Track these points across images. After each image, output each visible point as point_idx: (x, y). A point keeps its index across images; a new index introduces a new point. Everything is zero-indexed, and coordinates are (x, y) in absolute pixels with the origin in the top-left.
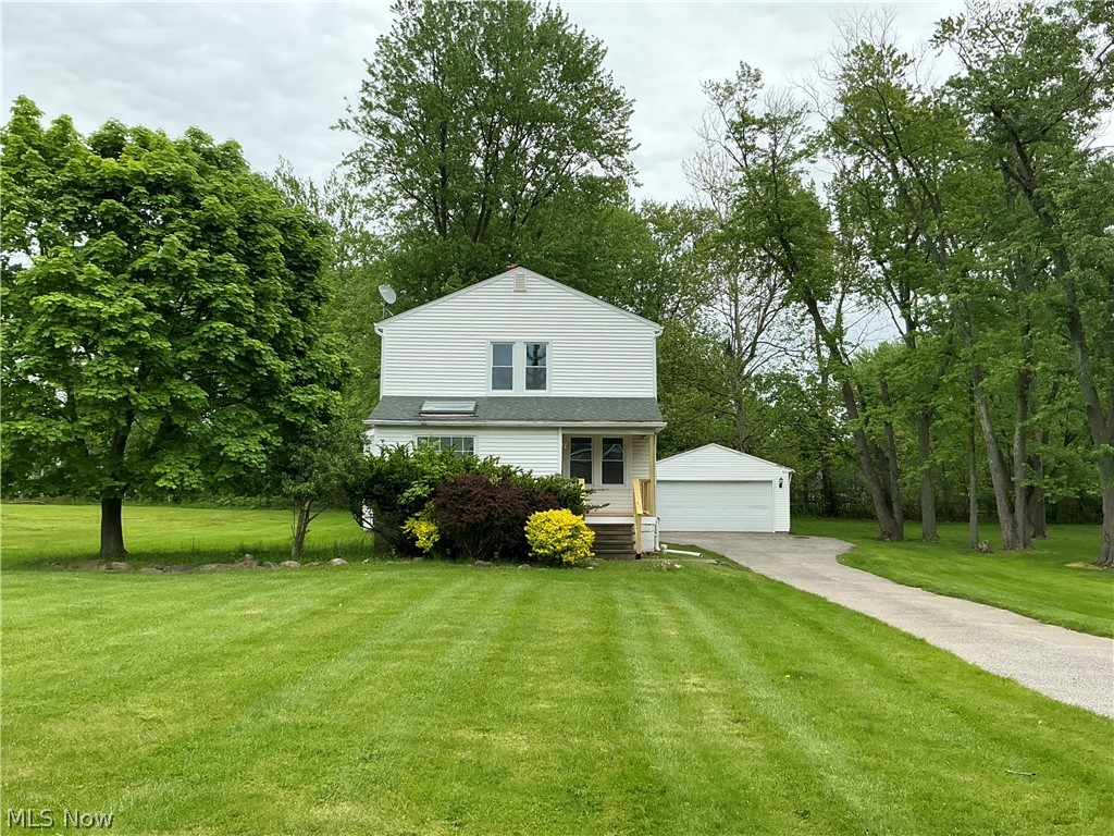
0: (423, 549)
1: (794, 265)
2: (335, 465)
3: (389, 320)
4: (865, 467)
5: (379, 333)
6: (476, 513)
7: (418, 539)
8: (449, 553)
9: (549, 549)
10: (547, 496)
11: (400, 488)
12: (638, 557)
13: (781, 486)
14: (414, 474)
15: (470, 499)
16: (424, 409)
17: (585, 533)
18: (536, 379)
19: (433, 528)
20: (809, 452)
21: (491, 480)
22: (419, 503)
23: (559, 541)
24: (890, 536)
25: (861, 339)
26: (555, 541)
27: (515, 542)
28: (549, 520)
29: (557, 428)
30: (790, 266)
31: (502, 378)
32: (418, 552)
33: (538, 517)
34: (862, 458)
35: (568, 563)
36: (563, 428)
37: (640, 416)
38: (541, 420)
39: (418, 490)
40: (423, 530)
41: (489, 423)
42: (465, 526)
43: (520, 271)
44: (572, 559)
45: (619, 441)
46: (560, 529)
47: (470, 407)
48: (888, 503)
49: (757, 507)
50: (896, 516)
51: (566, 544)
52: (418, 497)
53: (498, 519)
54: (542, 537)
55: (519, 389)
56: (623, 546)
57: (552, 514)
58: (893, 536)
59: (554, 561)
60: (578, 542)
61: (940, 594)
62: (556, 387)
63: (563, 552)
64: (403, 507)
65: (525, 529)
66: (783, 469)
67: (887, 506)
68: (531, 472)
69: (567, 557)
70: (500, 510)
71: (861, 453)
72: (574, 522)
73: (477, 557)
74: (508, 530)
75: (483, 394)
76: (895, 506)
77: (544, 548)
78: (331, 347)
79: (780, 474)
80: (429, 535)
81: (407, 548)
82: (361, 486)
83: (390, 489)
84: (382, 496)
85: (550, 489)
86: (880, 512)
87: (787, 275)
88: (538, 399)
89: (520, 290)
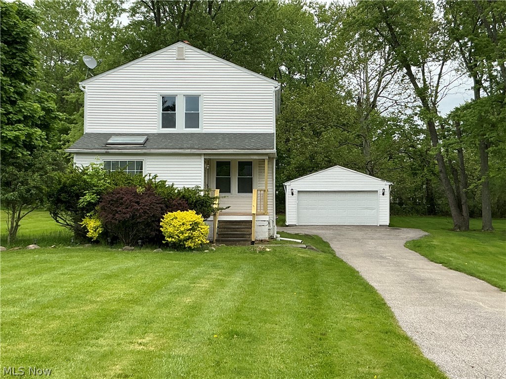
0: (92, 238)
1: (396, 42)
2: (34, 180)
3: (91, 80)
4: (444, 180)
5: (83, 89)
6: (125, 213)
7: (88, 232)
8: (109, 241)
9: (175, 238)
10: (180, 201)
11: (78, 195)
12: (253, 243)
13: (383, 194)
14: (88, 186)
15: (121, 204)
16: (109, 141)
17: (202, 227)
18: (193, 119)
19: (98, 223)
20: (417, 171)
21: (138, 190)
22: (90, 206)
23: (182, 233)
24: (460, 228)
25: (445, 93)
26: (180, 233)
27: (154, 233)
28: (176, 218)
29: (200, 155)
30: (394, 42)
31: (168, 120)
32: (90, 240)
33: (169, 216)
34: (441, 175)
35: (190, 247)
36: (204, 154)
37: (258, 145)
38: (188, 149)
39: (88, 197)
40: (92, 225)
41: (152, 151)
42: (117, 222)
43: (180, 45)
44: (192, 245)
45: (249, 164)
46: (183, 224)
47: (141, 140)
48: (459, 206)
49: (367, 208)
50: (465, 214)
51: (187, 235)
52: (89, 203)
53: (140, 216)
54: (171, 229)
55: (181, 128)
56: (243, 235)
57: (178, 214)
58: (462, 228)
59: (179, 246)
60: (196, 233)
61: (451, 269)
62: (206, 126)
63: (187, 239)
64: (83, 209)
65: (161, 224)
66: (385, 182)
67: (459, 208)
68: (173, 185)
69: (189, 244)
70: (141, 211)
71: (441, 171)
72: (194, 219)
73: (128, 244)
74: (148, 225)
75: (155, 131)
76: (464, 207)
77: (173, 238)
78: (43, 98)
79: (383, 186)
80: (96, 229)
81: (81, 237)
82: (53, 195)
83: (73, 197)
84: (68, 202)
85: (183, 197)
86: (454, 211)
87: (393, 48)
88: (192, 135)
89: (181, 58)
